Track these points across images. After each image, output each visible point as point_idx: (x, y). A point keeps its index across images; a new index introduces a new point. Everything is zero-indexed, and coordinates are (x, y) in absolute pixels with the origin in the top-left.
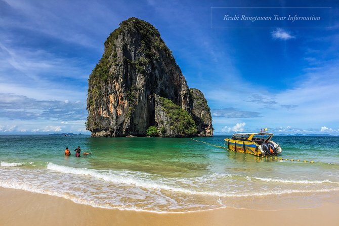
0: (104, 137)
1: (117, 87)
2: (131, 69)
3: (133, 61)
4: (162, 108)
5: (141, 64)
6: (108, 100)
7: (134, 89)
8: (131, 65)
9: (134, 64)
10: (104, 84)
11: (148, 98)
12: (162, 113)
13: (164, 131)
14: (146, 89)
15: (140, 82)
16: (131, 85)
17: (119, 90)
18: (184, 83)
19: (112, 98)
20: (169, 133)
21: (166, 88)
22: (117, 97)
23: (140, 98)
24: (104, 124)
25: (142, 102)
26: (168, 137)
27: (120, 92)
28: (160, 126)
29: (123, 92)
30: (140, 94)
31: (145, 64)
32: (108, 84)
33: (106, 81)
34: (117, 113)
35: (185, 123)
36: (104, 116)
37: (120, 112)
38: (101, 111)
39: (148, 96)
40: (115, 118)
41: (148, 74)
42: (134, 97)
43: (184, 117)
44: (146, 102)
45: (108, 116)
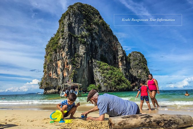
0: (53, 93)
1: (64, 55)
2: (74, 41)
3: (77, 35)
4: (99, 70)
5: (82, 37)
6: (57, 65)
7: (77, 56)
8: (75, 38)
9: (77, 37)
10: (54, 53)
11: (88, 63)
12: (98, 74)
13: (100, 88)
14: (87, 56)
15: (82, 50)
16: (75, 52)
17: (65, 57)
18: (120, 48)
19: (59, 63)
20: (103, 89)
21: (105, 54)
22: (63, 63)
23: (81, 63)
24: (53, 84)
25: (83, 66)
26: (103, 92)
27: (66, 59)
28: (97, 84)
29: (68, 59)
30: (81, 60)
31: (86, 37)
32: (56, 52)
33: (55, 50)
34: (63, 74)
35: (116, 80)
36: (54, 77)
37: (66, 74)
38: (52, 73)
39: (89, 61)
40: (62, 79)
41: (88, 45)
42: (77, 62)
43: (116, 75)
44: (87, 66)
45: (56, 77)
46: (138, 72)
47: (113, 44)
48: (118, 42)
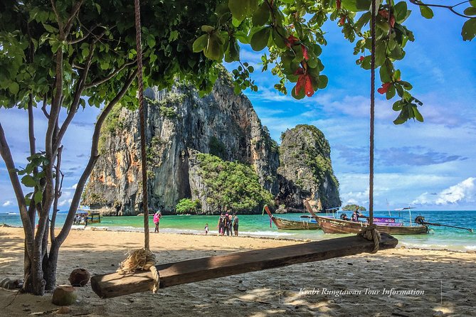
0: (107, 215)
1: (129, 141)
2: (152, 113)
3: (157, 100)
4: (200, 170)
5: (169, 104)
6: (115, 160)
7: (156, 143)
8: (153, 106)
9: (158, 104)
10: (110, 136)
11: (180, 156)
12: (198, 179)
13: (199, 206)
14: (177, 142)
15: (166, 131)
16: (153, 135)
17: (131, 144)
19: (120, 156)
20: (205, 208)
21: (221, 135)
22: (128, 156)
23: (165, 157)
24: (108, 197)
25: (169, 162)
26: (204, 214)
27: (134, 148)
28: (195, 198)
29: (138, 148)
30: (165, 151)
31: (177, 103)
32: (115, 135)
33: (112, 130)
34: (127, 179)
35: (233, 192)
36: (108, 184)
37: (132, 178)
38: (104, 176)
39: (181, 152)
40: (123, 187)
41: (180, 119)
42: (155, 155)
43: (233, 182)
44: (178, 161)
45: (113, 184)
46: (296, 172)
47: (241, 113)
48: (252, 110)
